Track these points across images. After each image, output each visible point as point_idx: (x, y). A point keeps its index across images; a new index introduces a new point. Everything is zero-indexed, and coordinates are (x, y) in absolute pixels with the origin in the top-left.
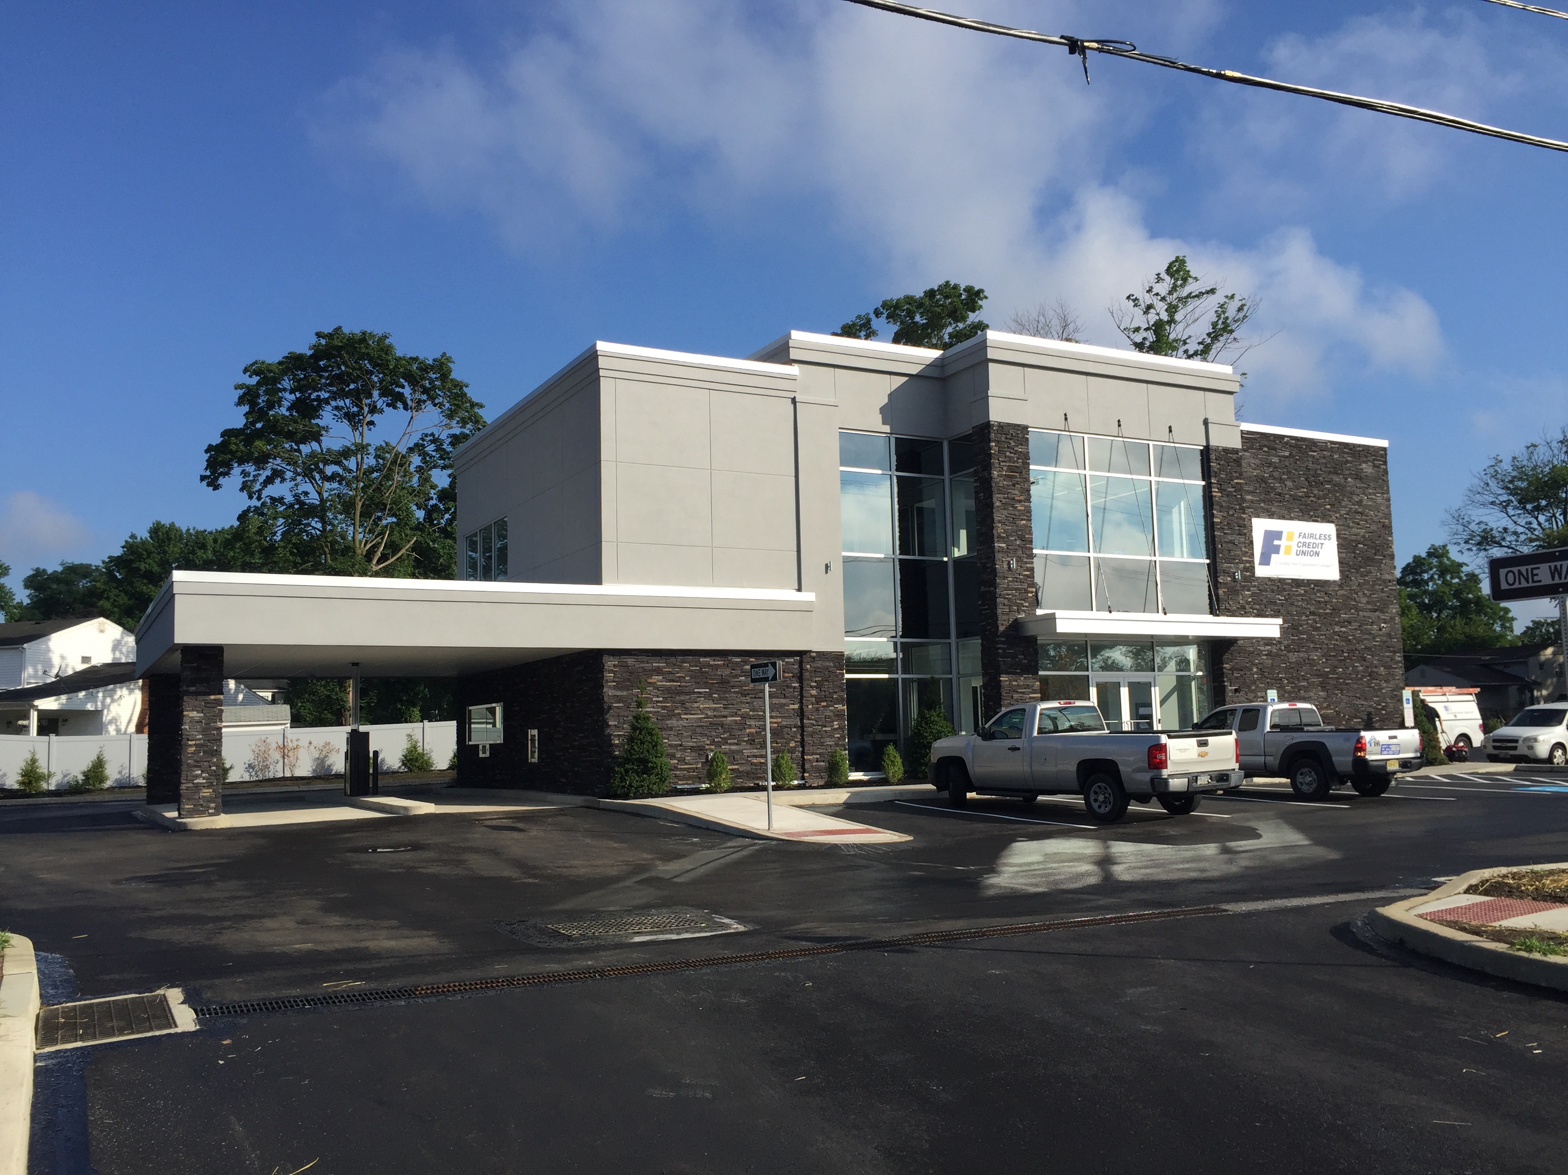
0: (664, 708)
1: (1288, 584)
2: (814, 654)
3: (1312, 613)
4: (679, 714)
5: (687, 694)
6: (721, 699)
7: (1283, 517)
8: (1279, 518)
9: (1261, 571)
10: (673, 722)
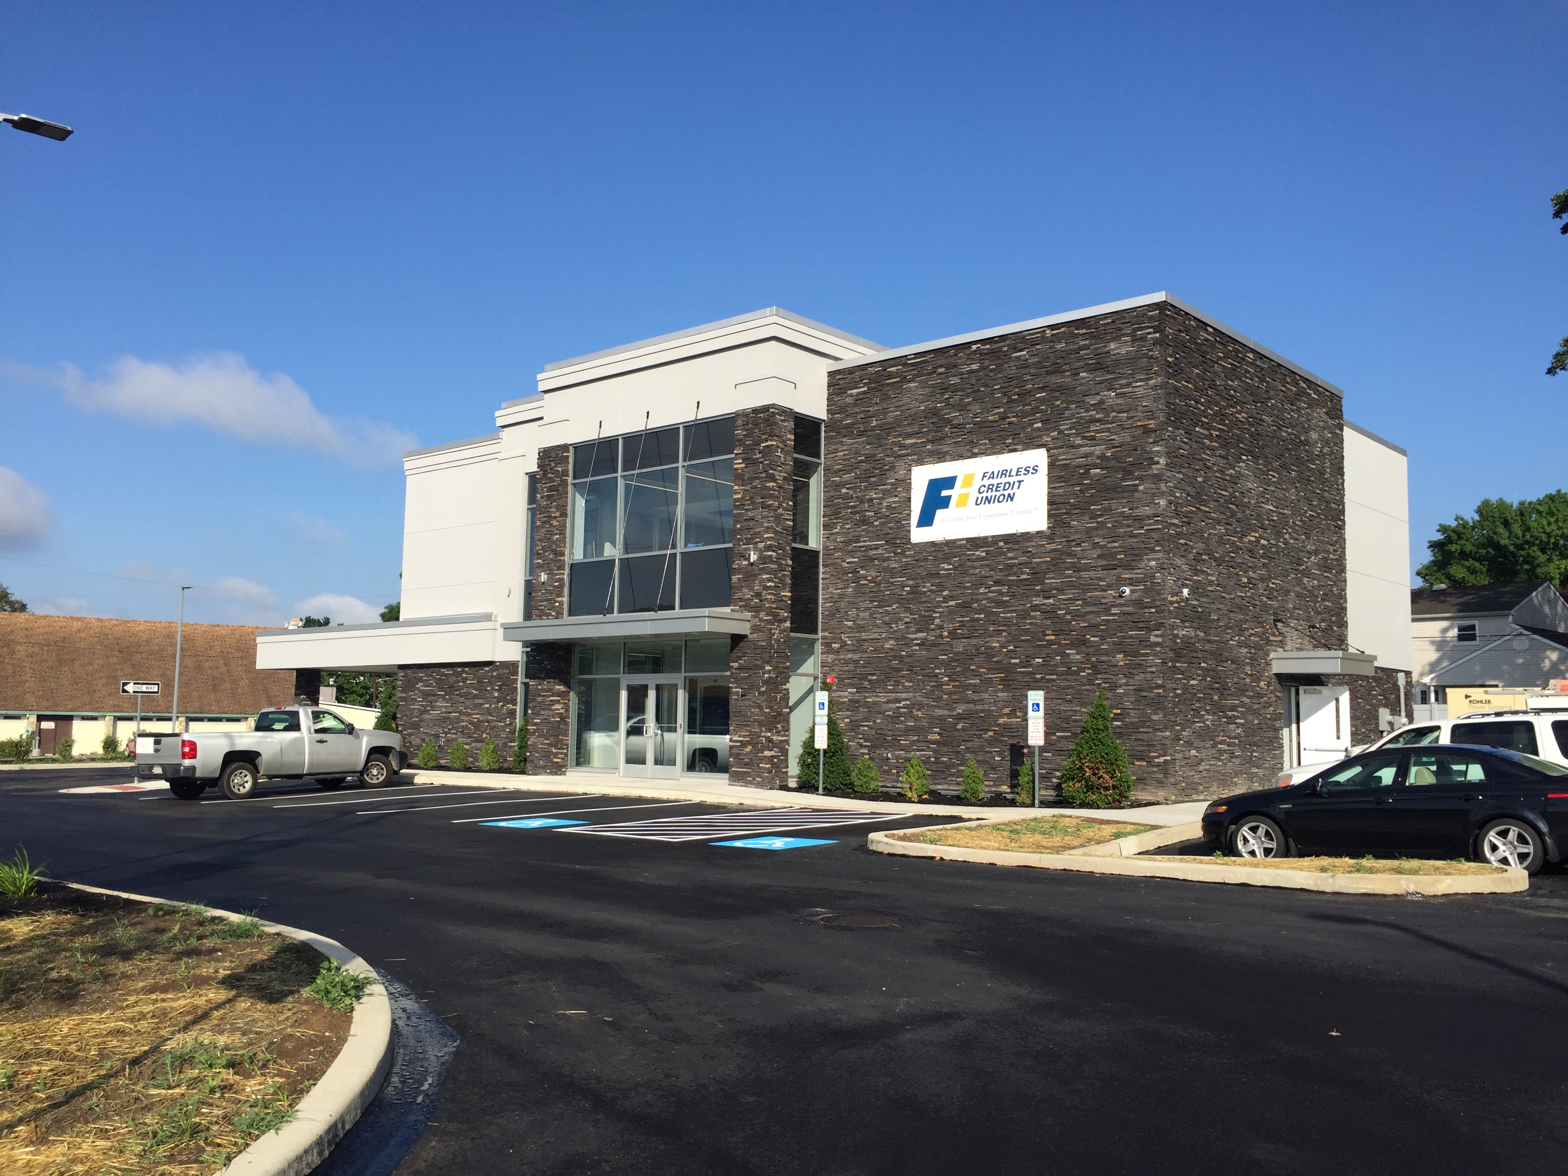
0: (422, 706)
1: (961, 546)
2: (498, 664)
3: (997, 583)
4: (429, 710)
5: (434, 695)
6: (450, 699)
7: (961, 457)
8: (954, 459)
9: (919, 535)
10: (426, 716)
